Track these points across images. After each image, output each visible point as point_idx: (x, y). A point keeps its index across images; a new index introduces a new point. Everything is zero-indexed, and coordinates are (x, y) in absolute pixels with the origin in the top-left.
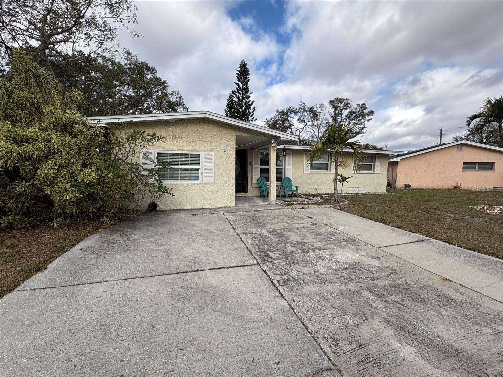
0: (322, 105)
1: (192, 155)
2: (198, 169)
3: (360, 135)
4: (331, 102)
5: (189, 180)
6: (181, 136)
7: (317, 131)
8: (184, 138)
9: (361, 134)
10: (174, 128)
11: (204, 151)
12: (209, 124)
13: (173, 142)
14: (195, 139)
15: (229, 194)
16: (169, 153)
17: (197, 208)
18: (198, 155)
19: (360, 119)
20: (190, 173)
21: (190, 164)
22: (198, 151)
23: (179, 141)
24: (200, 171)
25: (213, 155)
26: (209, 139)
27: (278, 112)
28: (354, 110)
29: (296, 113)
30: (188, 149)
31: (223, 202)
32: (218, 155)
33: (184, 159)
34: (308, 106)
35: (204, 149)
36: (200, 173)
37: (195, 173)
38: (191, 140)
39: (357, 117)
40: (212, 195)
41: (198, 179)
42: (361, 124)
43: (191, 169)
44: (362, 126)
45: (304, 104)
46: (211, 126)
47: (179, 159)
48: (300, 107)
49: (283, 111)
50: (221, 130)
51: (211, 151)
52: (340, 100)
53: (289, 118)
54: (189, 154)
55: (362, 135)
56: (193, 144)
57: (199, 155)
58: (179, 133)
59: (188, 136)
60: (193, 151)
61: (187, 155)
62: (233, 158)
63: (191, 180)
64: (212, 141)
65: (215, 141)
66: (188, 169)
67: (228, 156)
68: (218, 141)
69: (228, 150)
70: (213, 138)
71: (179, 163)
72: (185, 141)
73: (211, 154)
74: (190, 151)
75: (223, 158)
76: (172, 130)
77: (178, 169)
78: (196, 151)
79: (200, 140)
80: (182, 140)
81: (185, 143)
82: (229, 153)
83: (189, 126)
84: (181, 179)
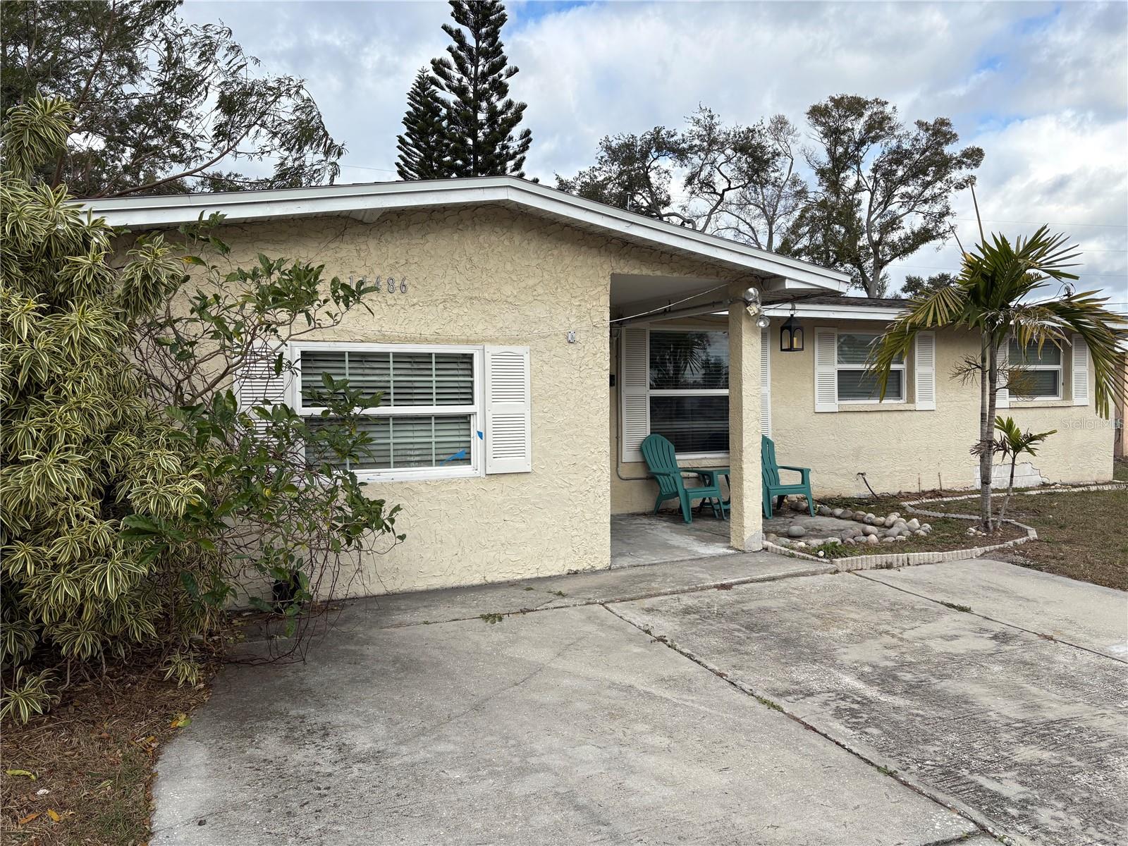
0: (780, 125)
1: (443, 359)
2: (465, 419)
3: (932, 242)
4: (817, 113)
5: (429, 463)
6: (398, 278)
7: (761, 225)
8: (410, 289)
9: (934, 238)
10: (372, 243)
11: (491, 341)
12: (510, 228)
14: (456, 292)
15: (588, 516)
16: (350, 354)
17: (463, 583)
18: (468, 359)
19: (929, 178)
20: (434, 436)
21: (434, 397)
22: (468, 342)
23: (392, 302)
24: (476, 425)
25: (527, 357)
26: (508, 290)
27: (608, 148)
28: (906, 145)
29: (681, 154)
30: (427, 332)
31: (563, 554)
32: (546, 357)
33: (409, 376)
34: (728, 125)
35: (491, 332)
36: (474, 433)
37: (450, 435)
38: (437, 295)
39: (917, 171)
40: (523, 526)
41: (467, 460)
42: (934, 198)
43: (439, 418)
44: (937, 208)
45: (712, 118)
46: (517, 239)
47: (392, 377)
48: (696, 129)
49: (629, 146)
50: (556, 252)
51: (519, 341)
52: (854, 106)
53: (652, 175)
54: (429, 355)
55: (939, 242)
56: (446, 314)
57: (470, 357)
58: (392, 267)
59: (429, 280)
60: (448, 341)
61: (421, 359)
62: (600, 365)
63: (440, 462)
64: (523, 297)
65: (531, 299)
66: (427, 418)
67: (583, 357)
68: (546, 298)
69: (583, 335)
70: (523, 285)
71: (392, 391)
72: (415, 300)
73: (520, 353)
74: (437, 342)
75: (561, 369)
76: (362, 254)
77: (384, 420)
78: (459, 342)
79: (476, 294)
80: (402, 297)
81: (417, 307)
82: (587, 348)
83: (430, 237)
84: (396, 464)
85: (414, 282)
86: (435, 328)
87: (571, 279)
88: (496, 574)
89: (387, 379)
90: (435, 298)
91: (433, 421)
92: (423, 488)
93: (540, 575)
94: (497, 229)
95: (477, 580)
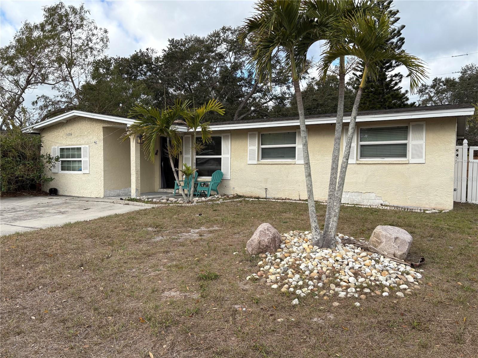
2: (81, 161)
6: (71, 133)
10: (67, 127)
11: (83, 145)
13: (67, 138)
14: (78, 134)
15: (99, 185)
16: (66, 148)
20: (77, 165)
21: (76, 157)
22: (80, 145)
23: (70, 138)
25: (88, 148)
26: (86, 133)
31: (95, 193)
32: (92, 147)
33: (73, 152)
35: (84, 143)
36: (82, 164)
37: (79, 165)
40: (88, 185)
41: (81, 170)
51: (87, 144)
54: (75, 148)
56: (77, 139)
57: (81, 148)
59: (75, 132)
62: (101, 149)
63: (77, 170)
65: (89, 134)
66: (76, 161)
67: (98, 147)
68: (92, 134)
69: (98, 142)
71: (71, 156)
72: (73, 137)
74: (76, 145)
75: (94, 150)
76: (66, 129)
77: (71, 161)
79: (81, 135)
80: (71, 136)
82: (99, 145)
84: (73, 170)
85: (73, 133)
86: (75, 143)
87: (95, 129)
88: (84, 195)
89: (70, 153)
90: (75, 136)
92: (74, 175)
93: (91, 197)
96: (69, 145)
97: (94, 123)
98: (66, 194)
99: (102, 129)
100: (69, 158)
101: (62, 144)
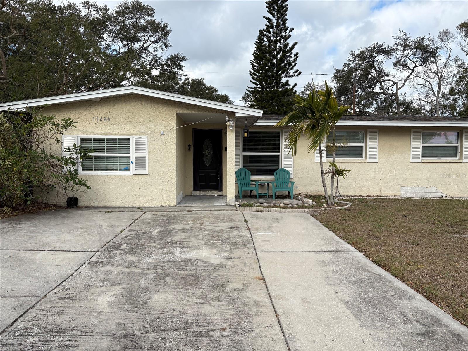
0: (444, 35)
1: (120, 140)
2: (128, 158)
5: (117, 170)
6: (107, 117)
8: (111, 120)
10: (99, 107)
11: (135, 134)
12: (141, 101)
13: (98, 125)
14: (124, 120)
15: (168, 189)
16: (94, 139)
17: (126, 206)
20: (118, 162)
21: (118, 151)
22: (128, 135)
23: (105, 124)
24: (131, 160)
25: (147, 139)
26: (141, 119)
27: (354, 55)
29: (388, 53)
30: (115, 132)
31: (159, 200)
32: (153, 139)
33: (111, 145)
34: (413, 38)
35: (135, 132)
36: (130, 162)
37: (124, 162)
38: (119, 121)
40: (146, 191)
41: (129, 170)
43: (120, 157)
45: (406, 35)
46: (143, 103)
47: (105, 145)
48: (398, 41)
49: (363, 53)
50: (156, 107)
51: (144, 134)
53: (375, 64)
54: (116, 139)
56: (121, 127)
57: (129, 139)
58: (105, 114)
59: (116, 117)
60: (122, 135)
61: (114, 140)
62: (173, 142)
63: (120, 170)
64: (146, 121)
65: (148, 121)
66: (117, 157)
67: (167, 139)
68: (153, 121)
69: (167, 133)
70: (146, 117)
71: (105, 149)
72: (112, 123)
73: (144, 138)
74: (118, 135)
75: (159, 143)
76: (97, 111)
77: (104, 157)
78: (125, 135)
79: (131, 120)
80: (108, 122)
81: (113, 125)
82: (168, 136)
83: (116, 105)
84: (107, 170)
85: (112, 118)
86: (117, 131)
87: (162, 115)
88: (136, 204)
89: (104, 145)
90: (118, 122)
91: (118, 158)
92: (114, 177)
93: (151, 206)
94: (137, 101)
95: (130, 205)
96: (103, 134)
97: (159, 106)
98: (96, 205)
99: (175, 115)
100: (103, 152)
101: (85, 132)
